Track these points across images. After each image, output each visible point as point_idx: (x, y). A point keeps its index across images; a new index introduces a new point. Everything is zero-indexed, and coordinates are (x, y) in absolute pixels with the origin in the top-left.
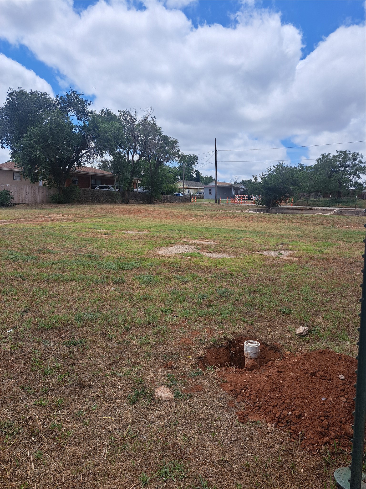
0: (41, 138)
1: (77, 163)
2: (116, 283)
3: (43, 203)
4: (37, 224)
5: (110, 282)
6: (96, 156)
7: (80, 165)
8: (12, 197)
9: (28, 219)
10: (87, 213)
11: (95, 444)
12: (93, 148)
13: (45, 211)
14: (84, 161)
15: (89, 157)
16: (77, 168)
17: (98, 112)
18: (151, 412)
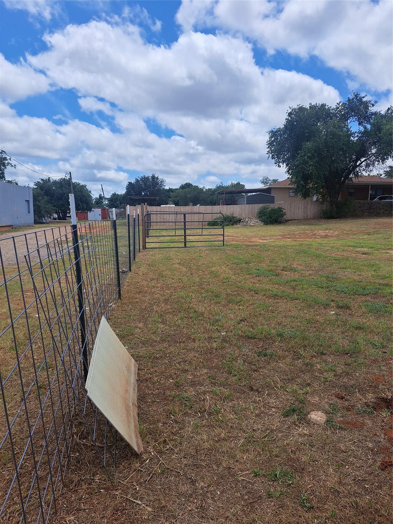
0: (315, 152)
1: (354, 173)
2: (339, 307)
3: (314, 218)
4: (299, 241)
5: (334, 305)
6: (377, 163)
7: (357, 175)
8: (285, 214)
9: (293, 235)
10: (357, 229)
11: (237, 434)
12: (373, 154)
13: (312, 227)
14: (362, 171)
15: (368, 166)
16: (353, 179)
17: (383, 112)
18: (297, 428)
